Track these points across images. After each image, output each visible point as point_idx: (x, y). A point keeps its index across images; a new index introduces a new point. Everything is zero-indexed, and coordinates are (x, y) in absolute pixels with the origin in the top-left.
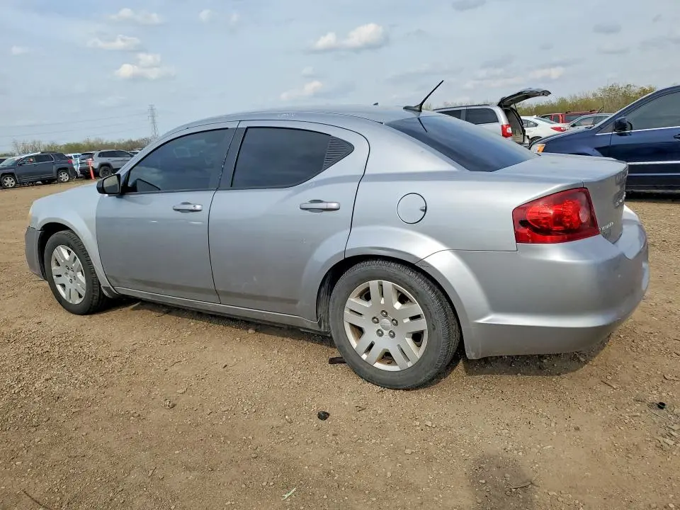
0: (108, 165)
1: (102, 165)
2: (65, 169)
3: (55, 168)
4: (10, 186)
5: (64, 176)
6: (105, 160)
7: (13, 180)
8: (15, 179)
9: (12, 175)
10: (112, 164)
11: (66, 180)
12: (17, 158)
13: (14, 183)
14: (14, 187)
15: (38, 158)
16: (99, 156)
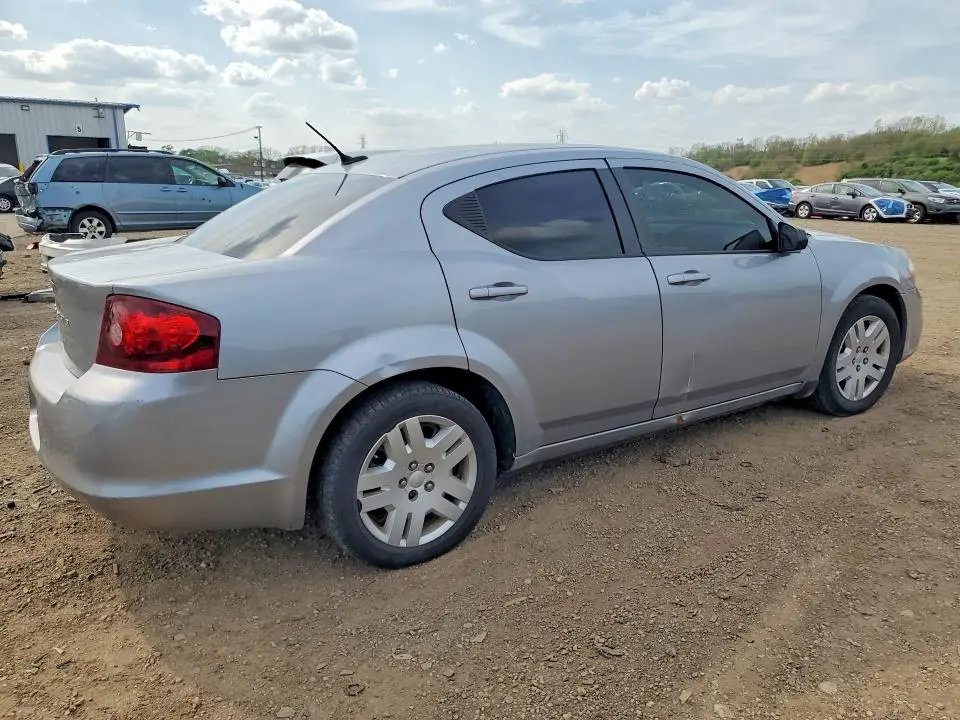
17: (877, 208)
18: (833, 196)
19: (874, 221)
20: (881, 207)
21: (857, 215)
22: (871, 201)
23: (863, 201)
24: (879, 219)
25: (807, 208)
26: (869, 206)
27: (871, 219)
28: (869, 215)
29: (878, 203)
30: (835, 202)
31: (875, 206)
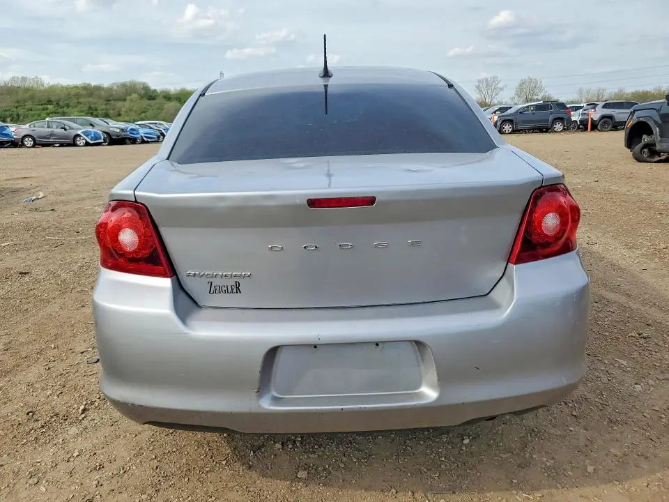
0: (610, 117)
1: (603, 117)
2: (561, 119)
3: (551, 118)
4: (507, 132)
5: (558, 126)
6: (608, 112)
7: (510, 126)
8: (513, 126)
9: (511, 121)
10: (615, 116)
11: (559, 130)
12: (520, 106)
13: (510, 130)
14: (510, 133)
15: (538, 107)
16: (604, 107)
17: (85, 137)
18: (49, 130)
19: (84, 146)
20: (87, 136)
21: (72, 143)
22: (79, 132)
23: (74, 133)
24: (87, 144)
25: (30, 139)
26: (78, 135)
27: (82, 144)
28: (80, 142)
29: (84, 133)
30: (52, 135)
31: (83, 135)
